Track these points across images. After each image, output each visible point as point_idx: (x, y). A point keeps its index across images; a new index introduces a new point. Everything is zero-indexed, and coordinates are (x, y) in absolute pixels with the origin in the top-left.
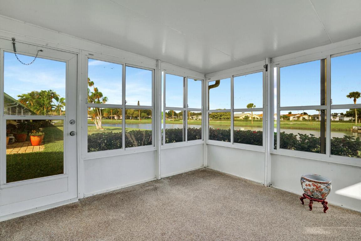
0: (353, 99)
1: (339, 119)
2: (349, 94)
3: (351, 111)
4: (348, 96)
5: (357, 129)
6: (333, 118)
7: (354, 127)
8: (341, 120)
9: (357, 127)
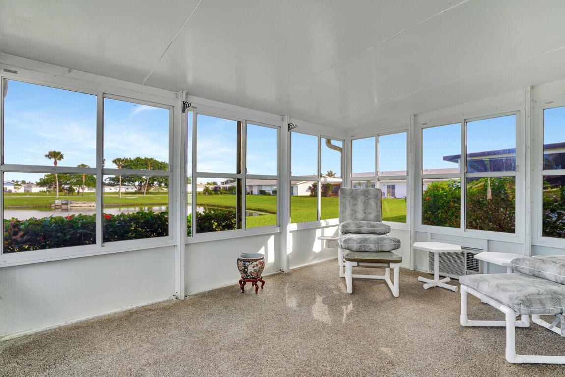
0: (53, 160)
1: (25, 190)
2: (48, 154)
3: (46, 178)
4: (47, 156)
5: (60, 204)
6: (15, 188)
7: (56, 202)
8: (28, 191)
9: (60, 201)
